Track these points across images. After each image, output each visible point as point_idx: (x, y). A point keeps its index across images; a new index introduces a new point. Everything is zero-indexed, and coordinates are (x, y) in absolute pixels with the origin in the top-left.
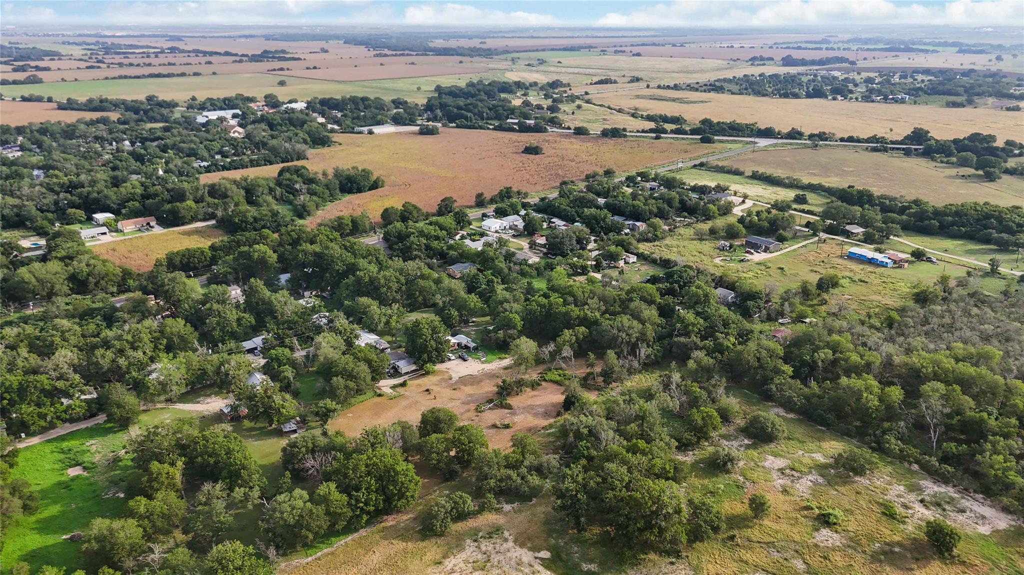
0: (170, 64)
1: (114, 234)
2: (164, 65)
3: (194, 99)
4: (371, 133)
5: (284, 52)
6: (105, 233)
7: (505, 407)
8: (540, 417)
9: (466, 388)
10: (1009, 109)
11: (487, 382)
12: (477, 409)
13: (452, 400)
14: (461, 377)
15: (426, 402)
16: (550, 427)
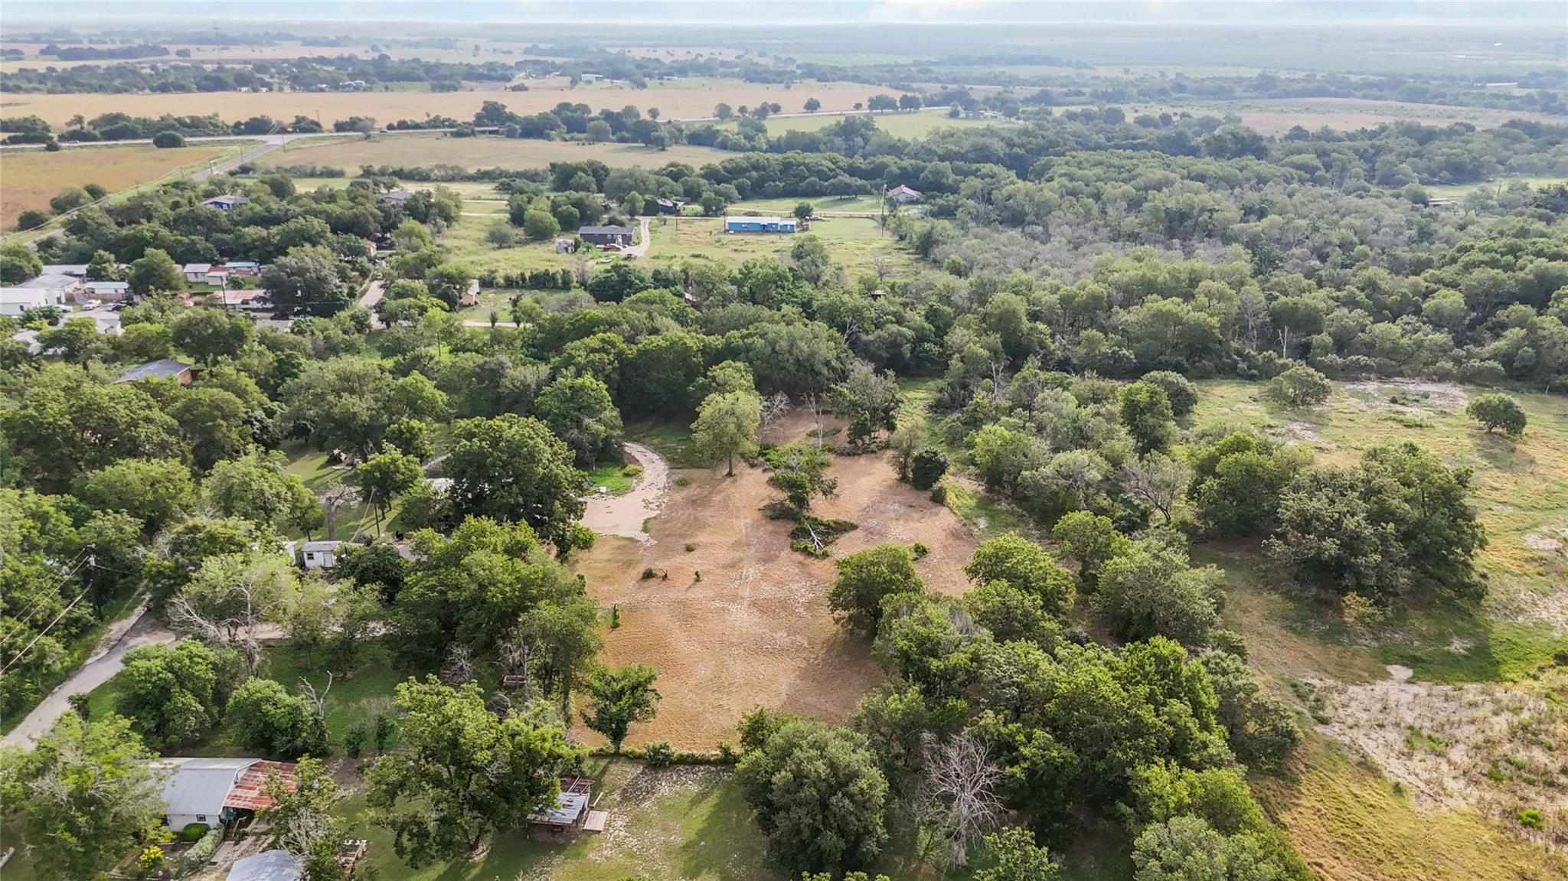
7: (842, 528)
8: (916, 515)
9: (701, 538)
10: (514, 89)
11: (707, 514)
12: (811, 554)
13: (733, 566)
14: (645, 530)
15: (698, 593)
16: (968, 520)
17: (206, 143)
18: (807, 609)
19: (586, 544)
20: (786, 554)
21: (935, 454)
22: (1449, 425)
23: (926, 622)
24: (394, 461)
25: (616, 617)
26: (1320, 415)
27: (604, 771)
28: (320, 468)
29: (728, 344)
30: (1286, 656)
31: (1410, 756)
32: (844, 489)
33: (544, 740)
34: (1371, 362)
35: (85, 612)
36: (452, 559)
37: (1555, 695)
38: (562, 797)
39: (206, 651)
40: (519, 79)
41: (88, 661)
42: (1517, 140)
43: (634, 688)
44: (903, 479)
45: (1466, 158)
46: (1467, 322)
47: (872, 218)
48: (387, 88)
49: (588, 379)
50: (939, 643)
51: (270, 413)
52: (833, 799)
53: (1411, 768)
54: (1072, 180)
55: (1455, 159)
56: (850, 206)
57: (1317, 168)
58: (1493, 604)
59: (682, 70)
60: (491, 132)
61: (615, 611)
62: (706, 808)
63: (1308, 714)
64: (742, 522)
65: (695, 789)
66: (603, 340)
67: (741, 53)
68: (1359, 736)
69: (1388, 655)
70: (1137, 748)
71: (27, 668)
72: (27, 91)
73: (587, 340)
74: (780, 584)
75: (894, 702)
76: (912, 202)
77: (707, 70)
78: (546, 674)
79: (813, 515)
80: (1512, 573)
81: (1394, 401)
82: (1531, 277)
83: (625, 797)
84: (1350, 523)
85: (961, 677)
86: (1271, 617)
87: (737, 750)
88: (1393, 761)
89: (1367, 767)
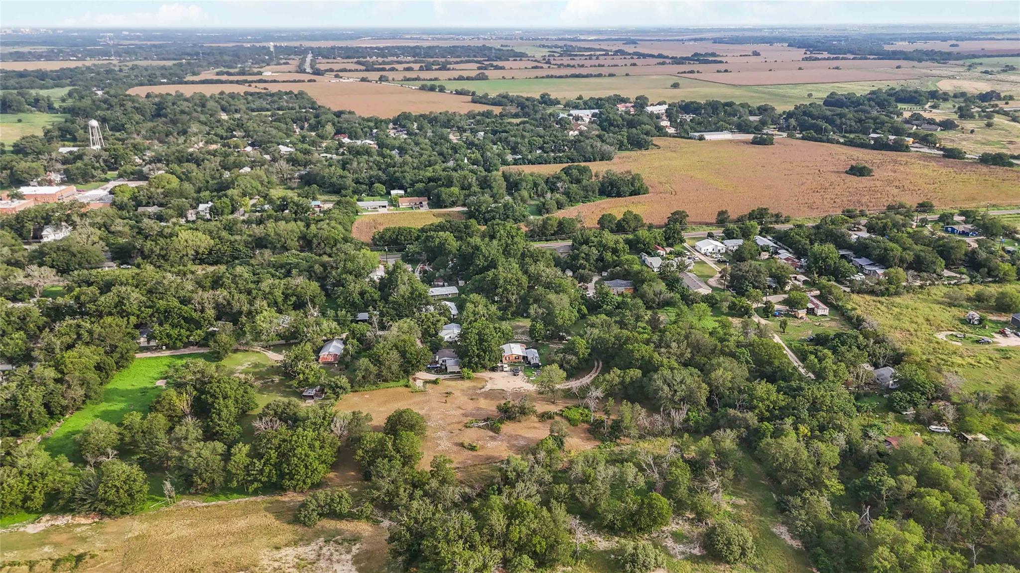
0: (599, 66)
1: (392, 208)
2: (595, 66)
3: (580, 98)
4: (701, 139)
5: (713, 55)
6: (385, 207)
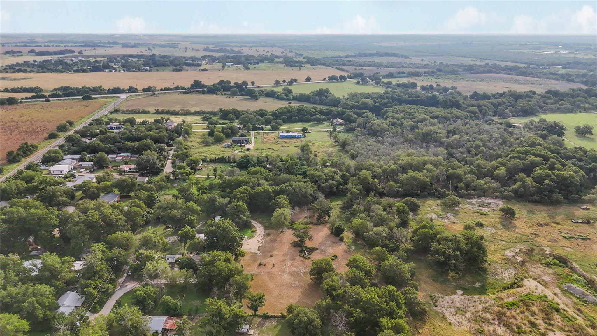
7: (314, 249)
8: (335, 245)
9: (275, 253)
10: (203, 70)
11: (276, 245)
12: (305, 258)
13: (283, 261)
14: (259, 250)
15: (274, 270)
16: (349, 247)
17: (100, 98)
18: (303, 275)
19: (243, 255)
20: (298, 258)
21: (341, 226)
22: (494, 214)
23: (333, 281)
24: (189, 230)
25: (252, 277)
26: (458, 211)
27: (252, 319)
28: (164, 230)
29: (281, 189)
30: (431, 288)
31: (455, 315)
32: (315, 237)
33: (240, 312)
34: (475, 193)
35: (113, 277)
36: (211, 263)
37: (497, 300)
38: (244, 326)
39: (153, 289)
40: (204, 65)
41: (116, 290)
42: (549, 98)
43: (260, 298)
44: (332, 233)
45: (528, 108)
46: (506, 178)
47: (327, 131)
48: (157, 70)
49: (241, 203)
50: (336, 287)
51: (148, 213)
52: (308, 327)
53: (455, 318)
54: (393, 119)
55: (525, 108)
56: (320, 126)
57: (477, 112)
58: (490, 272)
59: (262, 60)
60: (197, 91)
61: (252, 275)
62: (278, 329)
63: (433, 304)
64: (286, 247)
65: (275, 324)
66: (245, 189)
67: (283, 50)
68: (444, 310)
69: (458, 287)
70: (381, 314)
71: (104, 292)
72: (30, 72)
73: (240, 189)
74: (296, 267)
75: (324, 302)
76: (341, 124)
77: (271, 59)
78: (236, 294)
79: (306, 245)
80: (498, 263)
81: (480, 206)
82: (529, 163)
83: (258, 327)
84: (448, 252)
85: (341, 296)
86: (429, 277)
87: (285, 314)
88: (451, 317)
89: (444, 318)
